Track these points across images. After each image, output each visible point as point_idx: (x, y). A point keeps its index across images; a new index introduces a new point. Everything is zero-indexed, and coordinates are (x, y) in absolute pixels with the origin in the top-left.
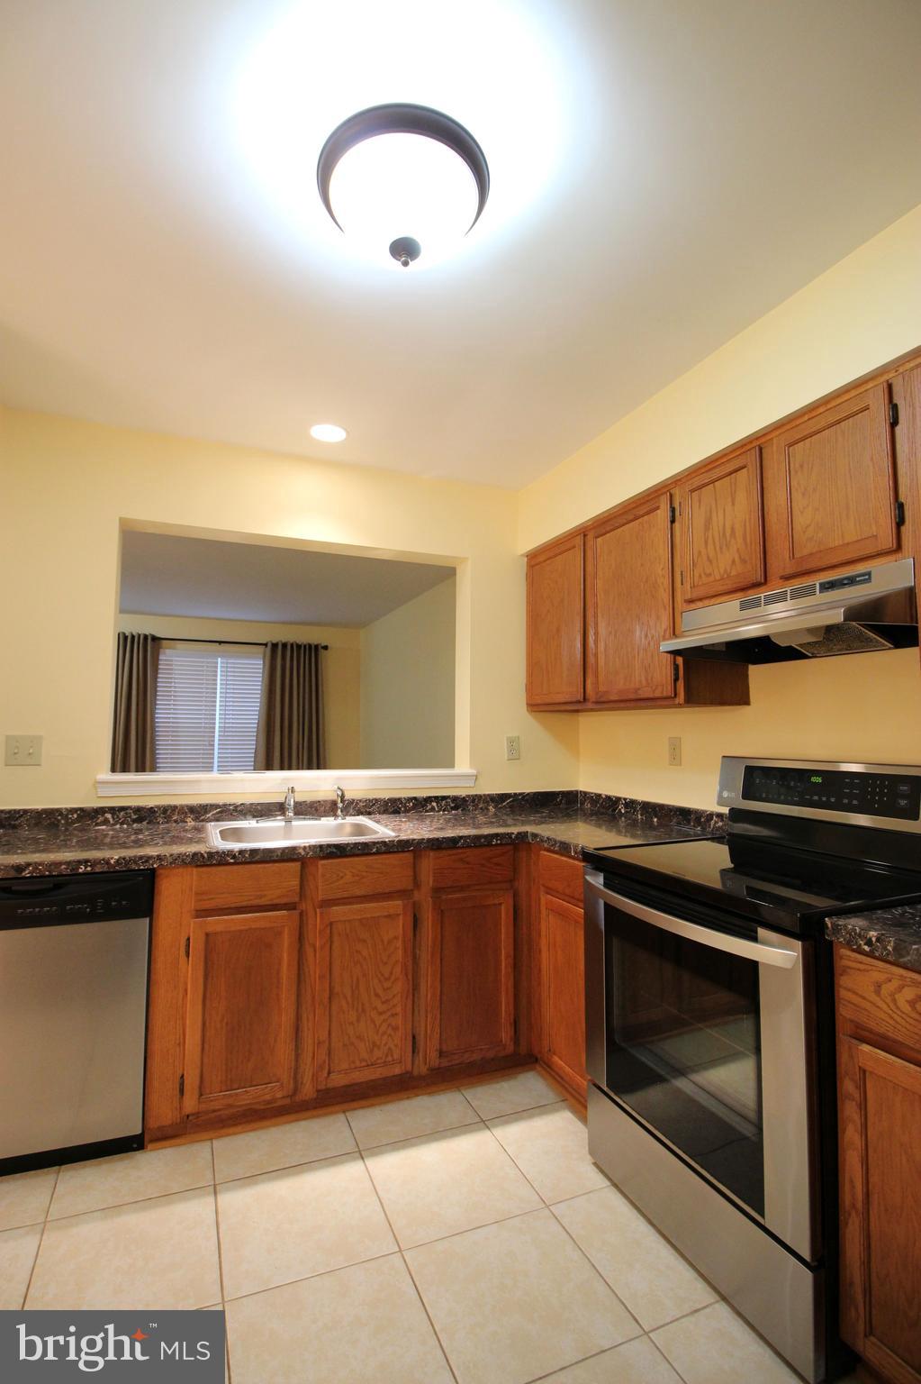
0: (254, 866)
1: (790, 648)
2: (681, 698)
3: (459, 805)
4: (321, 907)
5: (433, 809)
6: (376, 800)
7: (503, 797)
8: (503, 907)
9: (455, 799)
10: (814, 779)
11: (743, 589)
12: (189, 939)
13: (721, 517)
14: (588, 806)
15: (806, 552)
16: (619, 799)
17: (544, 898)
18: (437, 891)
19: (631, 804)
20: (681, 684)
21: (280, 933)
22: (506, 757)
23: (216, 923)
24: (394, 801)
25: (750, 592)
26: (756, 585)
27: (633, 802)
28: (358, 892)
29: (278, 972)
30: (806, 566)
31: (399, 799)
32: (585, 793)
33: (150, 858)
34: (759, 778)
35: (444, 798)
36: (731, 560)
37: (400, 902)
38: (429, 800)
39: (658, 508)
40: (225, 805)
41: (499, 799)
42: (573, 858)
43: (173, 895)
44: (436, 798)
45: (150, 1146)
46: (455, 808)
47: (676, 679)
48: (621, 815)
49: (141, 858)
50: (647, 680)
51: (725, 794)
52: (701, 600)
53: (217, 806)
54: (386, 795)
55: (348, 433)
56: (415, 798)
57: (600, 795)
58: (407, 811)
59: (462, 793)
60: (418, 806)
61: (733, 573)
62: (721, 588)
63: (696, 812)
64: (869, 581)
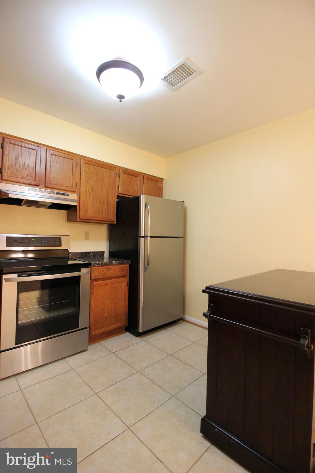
10: (33, 239)
11: (31, 185)
13: (24, 159)
15: (54, 183)
25: (33, 186)
26: (36, 185)
30: (52, 187)
34: (12, 241)
36: (27, 174)
61: (28, 179)
62: (21, 181)
64: (68, 196)
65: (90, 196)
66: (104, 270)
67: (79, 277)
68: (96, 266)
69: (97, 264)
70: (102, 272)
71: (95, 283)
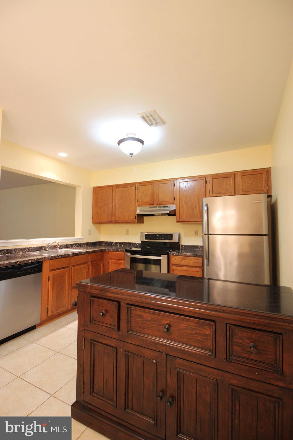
0: (62, 259)
1: (153, 214)
2: (136, 222)
3: (79, 245)
4: (73, 267)
5: (74, 247)
6: (63, 245)
7: (88, 243)
8: (102, 265)
9: (79, 244)
10: (157, 236)
11: (150, 205)
12: (49, 276)
13: (146, 192)
14: (104, 244)
15: (161, 201)
16: (113, 242)
17: (110, 261)
18: (91, 262)
19: (116, 243)
20: (136, 219)
21: (65, 274)
22: (88, 234)
23: (55, 272)
24: (67, 245)
25: (151, 206)
26: (152, 205)
27: (117, 242)
28: (79, 263)
29: (65, 282)
30: (160, 203)
31: (68, 245)
32: (103, 242)
33: (43, 258)
34: (148, 236)
35: (77, 244)
36: (147, 199)
37: (86, 265)
38: (74, 244)
39: (133, 187)
40: (29, 248)
41: (87, 244)
42: (120, 252)
43: (46, 267)
44: (75, 244)
45: (38, 327)
46: (79, 246)
47: (135, 219)
48: (113, 245)
49: (41, 258)
50: (129, 218)
51: (142, 239)
52: (141, 205)
53: (27, 248)
54: (65, 244)
55: (68, 155)
56: (71, 244)
57: (108, 242)
58: (69, 247)
59: (80, 243)
60: (72, 246)
61: (148, 202)
62: (145, 204)
63: (132, 243)
64: (170, 207)
65: (184, 204)
66: (180, 259)
67: (160, 260)
68: (174, 255)
69: (175, 254)
70: (179, 260)
71: (174, 267)
